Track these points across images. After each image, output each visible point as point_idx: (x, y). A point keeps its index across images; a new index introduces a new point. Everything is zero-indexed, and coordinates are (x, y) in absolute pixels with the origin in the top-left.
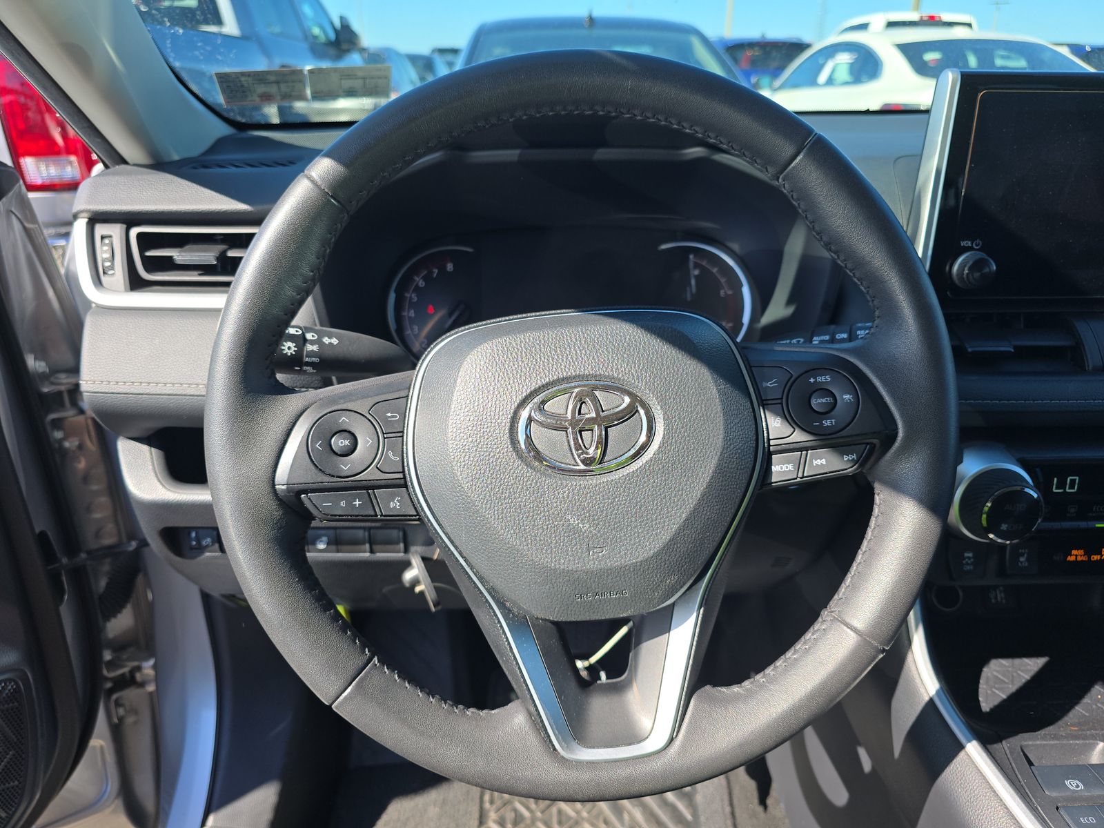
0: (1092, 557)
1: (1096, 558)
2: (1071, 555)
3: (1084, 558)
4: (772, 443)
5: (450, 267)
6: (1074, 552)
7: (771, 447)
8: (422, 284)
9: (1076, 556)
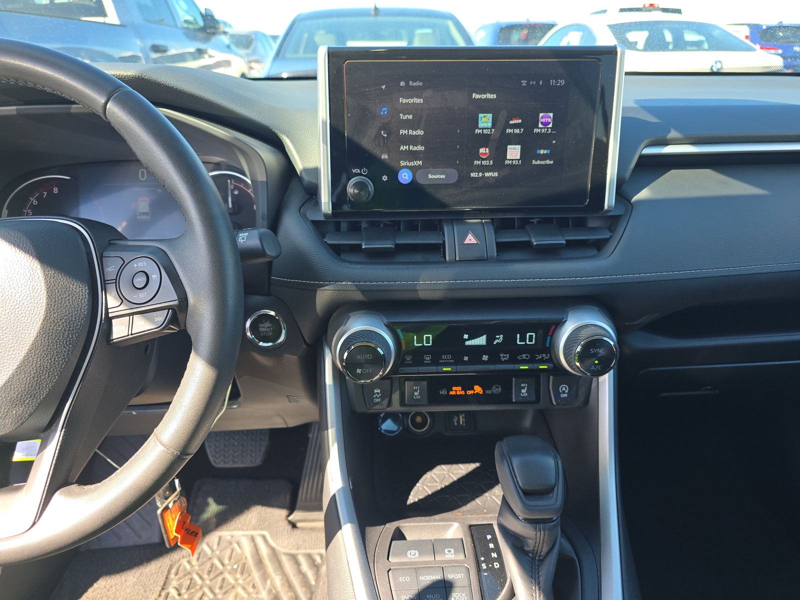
0: (467, 392)
1: (470, 392)
2: (452, 391)
3: (463, 393)
4: (110, 311)
5: (56, 190)
6: (454, 388)
7: (110, 314)
8: (35, 203)
9: (456, 391)
